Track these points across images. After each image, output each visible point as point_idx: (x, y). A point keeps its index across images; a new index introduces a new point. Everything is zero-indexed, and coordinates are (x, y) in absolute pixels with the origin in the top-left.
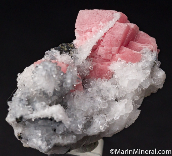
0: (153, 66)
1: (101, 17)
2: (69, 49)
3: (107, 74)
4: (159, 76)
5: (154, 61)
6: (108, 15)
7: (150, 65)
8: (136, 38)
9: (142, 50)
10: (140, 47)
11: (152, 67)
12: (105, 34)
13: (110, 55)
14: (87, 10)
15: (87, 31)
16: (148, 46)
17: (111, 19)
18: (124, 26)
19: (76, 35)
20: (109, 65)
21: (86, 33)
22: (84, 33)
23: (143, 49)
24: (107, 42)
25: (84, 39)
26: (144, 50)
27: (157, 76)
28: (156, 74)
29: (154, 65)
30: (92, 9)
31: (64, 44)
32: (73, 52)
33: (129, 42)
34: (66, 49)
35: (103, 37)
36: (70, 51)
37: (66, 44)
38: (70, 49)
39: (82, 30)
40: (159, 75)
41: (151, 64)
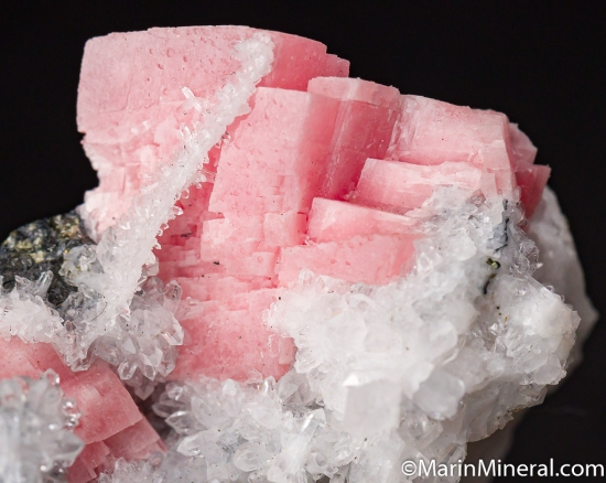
0: (481, 283)
1: (184, 65)
2: (55, 250)
3: (264, 350)
4: (530, 327)
5: (489, 253)
6: (217, 52)
7: (466, 282)
8: (398, 135)
9: (429, 197)
10: (417, 187)
11: (478, 293)
12: (214, 154)
13: (256, 254)
14: (117, 34)
15: (136, 143)
16: (459, 175)
17: (230, 70)
18: (295, 103)
19: (95, 166)
20: (266, 304)
21: (137, 152)
22: (128, 152)
23: (435, 196)
24: (235, 194)
25: (128, 185)
26: (436, 201)
27: (520, 329)
28: (516, 318)
29: (493, 276)
30: (141, 25)
31: (31, 227)
32: (76, 264)
33: (360, 166)
34: (39, 257)
35: (211, 168)
36: (61, 260)
37: (43, 227)
38: (59, 253)
39: (113, 141)
40: (527, 322)
41: (469, 275)
